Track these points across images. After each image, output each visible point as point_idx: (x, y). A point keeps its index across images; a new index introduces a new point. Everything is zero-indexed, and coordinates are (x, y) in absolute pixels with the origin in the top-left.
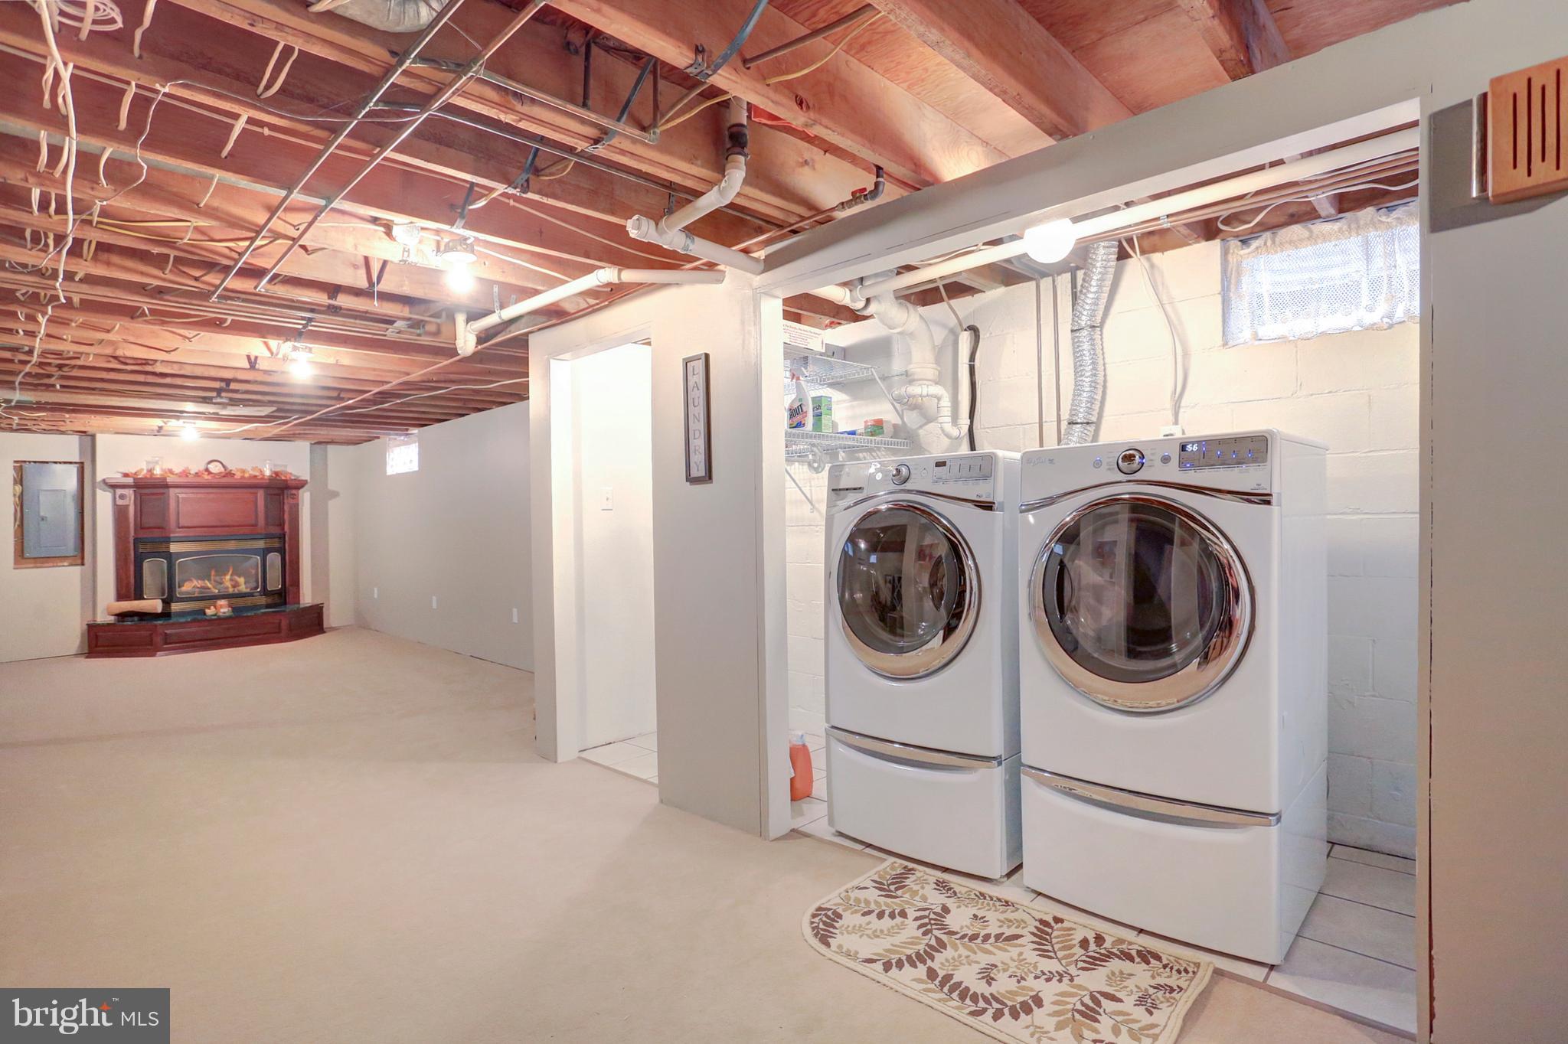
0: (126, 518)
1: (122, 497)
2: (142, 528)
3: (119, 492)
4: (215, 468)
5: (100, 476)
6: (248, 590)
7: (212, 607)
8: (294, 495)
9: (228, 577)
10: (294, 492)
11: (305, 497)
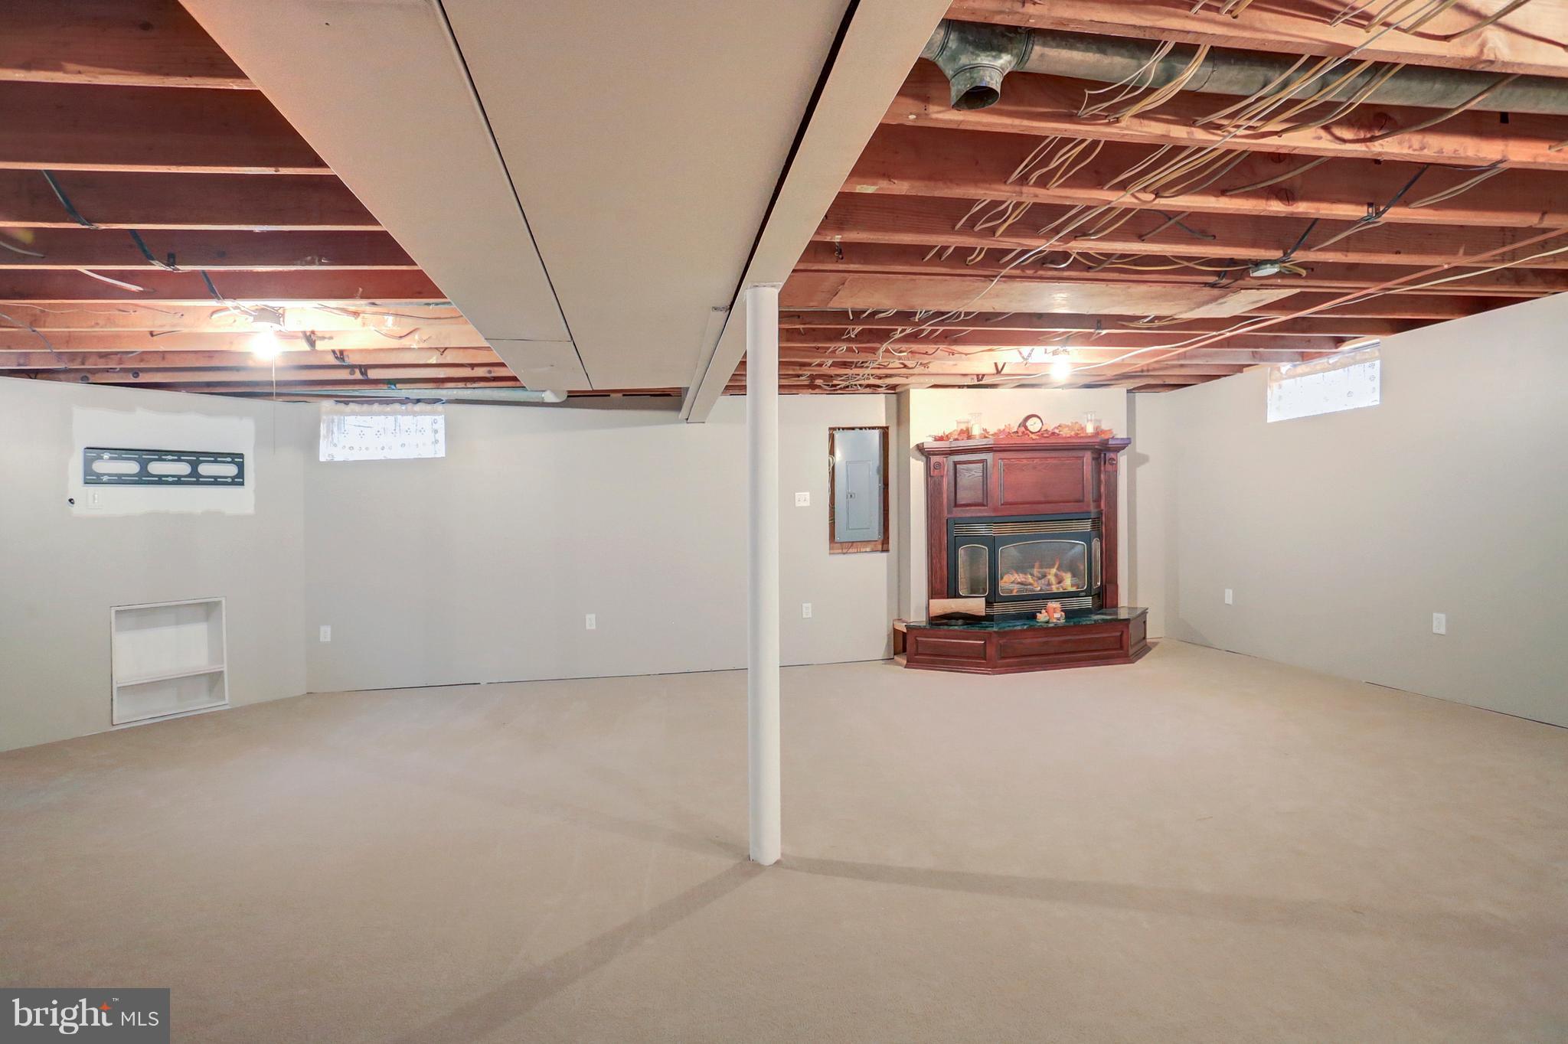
0: (940, 493)
1: (939, 465)
2: (956, 505)
3: (934, 459)
4: (1034, 425)
5: (915, 440)
6: (1074, 589)
7: (1043, 611)
8: (1114, 459)
9: (1054, 571)
10: (1112, 455)
11: (1123, 459)
